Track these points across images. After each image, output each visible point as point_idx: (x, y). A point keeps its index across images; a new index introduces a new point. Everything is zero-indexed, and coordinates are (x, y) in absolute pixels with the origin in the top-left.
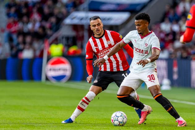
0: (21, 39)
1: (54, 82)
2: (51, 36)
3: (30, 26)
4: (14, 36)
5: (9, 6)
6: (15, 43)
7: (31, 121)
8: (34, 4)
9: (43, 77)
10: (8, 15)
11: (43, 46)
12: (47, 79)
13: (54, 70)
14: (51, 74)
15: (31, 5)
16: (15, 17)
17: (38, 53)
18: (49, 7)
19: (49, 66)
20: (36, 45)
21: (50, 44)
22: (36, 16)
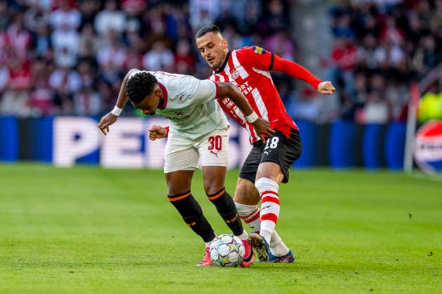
0: (360, 82)
1: (430, 173)
2: (424, 76)
3: (380, 55)
4: (348, 77)
5: (337, 13)
6: (349, 89)
7: (379, 253)
8: (390, 10)
9: (408, 162)
10: (336, 32)
11: (406, 97)
12: (415, 165)
13: (432, 147)
14: (424, 155)
15: (383, 11)
16: (348, 36)
17: (397, 112)
18: (421, 17)
19: (421, 140)
20: (393, 95)
21: (423, 94)
22: (394, 36)
